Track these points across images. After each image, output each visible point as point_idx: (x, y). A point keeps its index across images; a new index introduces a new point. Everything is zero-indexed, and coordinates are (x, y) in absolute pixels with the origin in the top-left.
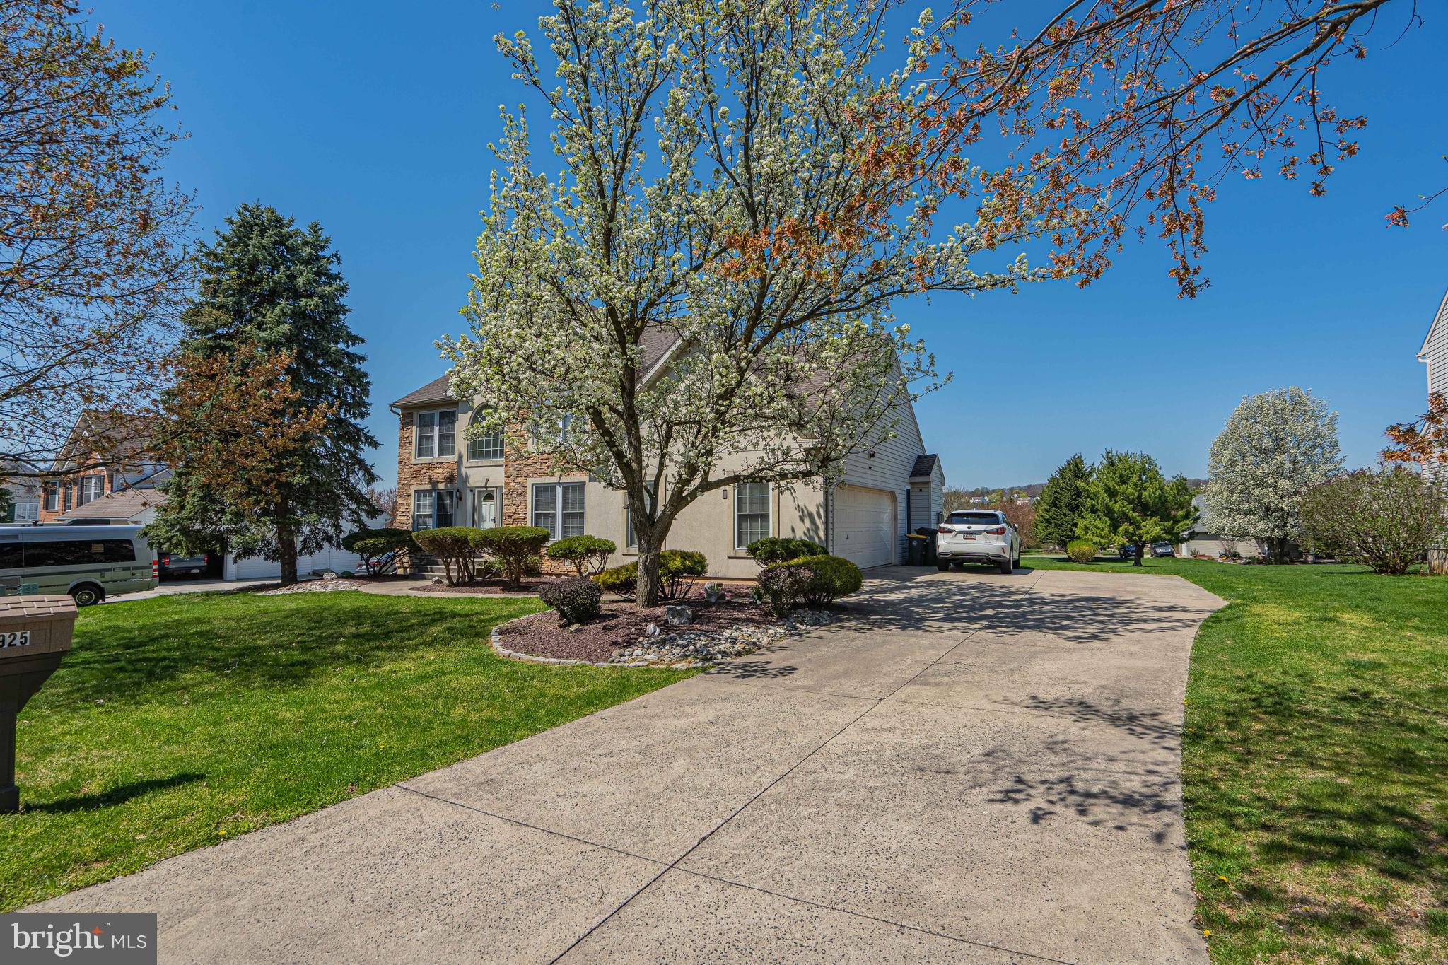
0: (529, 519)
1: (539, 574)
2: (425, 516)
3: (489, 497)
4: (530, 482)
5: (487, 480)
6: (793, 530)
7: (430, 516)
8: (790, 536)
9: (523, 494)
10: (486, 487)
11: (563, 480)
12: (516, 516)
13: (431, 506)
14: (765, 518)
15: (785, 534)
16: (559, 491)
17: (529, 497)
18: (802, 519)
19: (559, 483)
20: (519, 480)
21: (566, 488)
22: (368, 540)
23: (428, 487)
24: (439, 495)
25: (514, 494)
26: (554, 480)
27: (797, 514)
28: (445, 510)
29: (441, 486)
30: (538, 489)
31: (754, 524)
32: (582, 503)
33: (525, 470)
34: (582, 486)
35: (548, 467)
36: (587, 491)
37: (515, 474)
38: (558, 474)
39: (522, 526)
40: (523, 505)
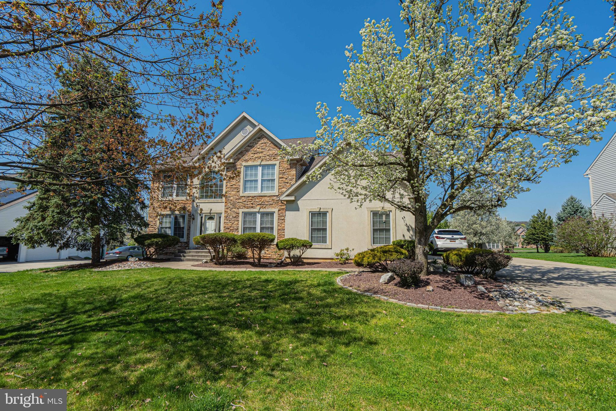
0: (240, 230)
1: (246, 258)
2: (166, 228)
3: (211, 218)
4: (241, 211)
5: (211, 210)
6: (404, 236)
7: (170, 228)
8: (403, 239)
9: (237, 217)
10: (210, 213)
11: (262, 210)
12: (232, 228)
13: (170, 222)
14: (388, 230)
15: (400, 237)
16: (259, 216)
17: (240, 219)
18: (408, 230)
19: (259, 212)
20: (234, 210)
21: (263, 214)
22: (153, 240)
23: (169, 213)
24: (176, 218)
25: (231, 217)
26: (256, 210)
27: (406, 228)
28: (179, 225)
29: (177, 212)
30: (245, 214)
31: (381, 233)
32: (272, 222)
33: (238, 205)
34: (272, 214)
35: (252, 204)
36: (276, 216)
37: (232, 207)
38: (258, 207)
39: (236, 233)
40: (236, 223)
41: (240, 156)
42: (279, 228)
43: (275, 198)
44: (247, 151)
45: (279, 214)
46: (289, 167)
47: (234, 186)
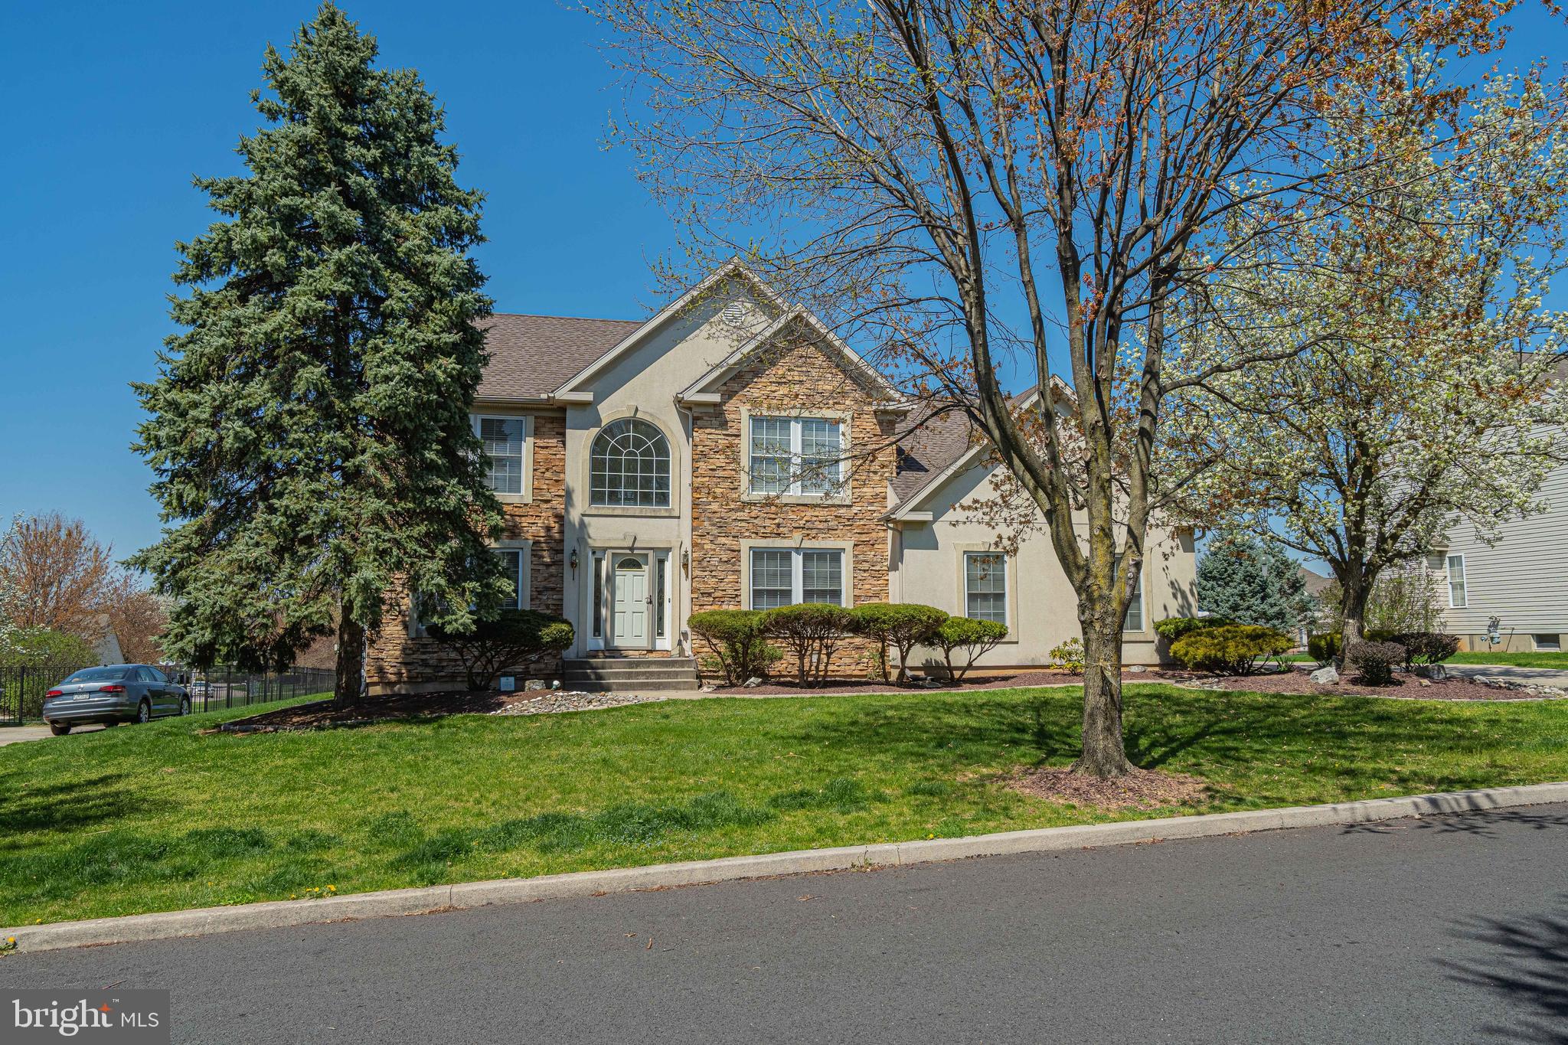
0: (744, 598)
3: (633, 563)
4: (745, 545)
5: (634, 538)
9: (734, 561)
10: (632, 549)
11: (807, 544)
12: (719, 594)
15: (1158, 613)
16: (797, 561)
17: (744, 567)
19: (797, 550)
20: (723, 540)
21: (808, 556)
25: (715, 561)
26: (790, 543)
27: (1170, 591)
30: (758, 554)
32: (836, 577)
33: (735, 528)
34: (835, 556)
35: (778, 525)
36: (846, 562)
37: (715, 532)
38: (797, 535)
39: (732, 608)
40: (731, 578)
41: (736, 387)
42: (857, 592)
43: (842, 511)
44: (757, 373)
45: (856, 556)
46: (878, 431)
47: (720, 473)
